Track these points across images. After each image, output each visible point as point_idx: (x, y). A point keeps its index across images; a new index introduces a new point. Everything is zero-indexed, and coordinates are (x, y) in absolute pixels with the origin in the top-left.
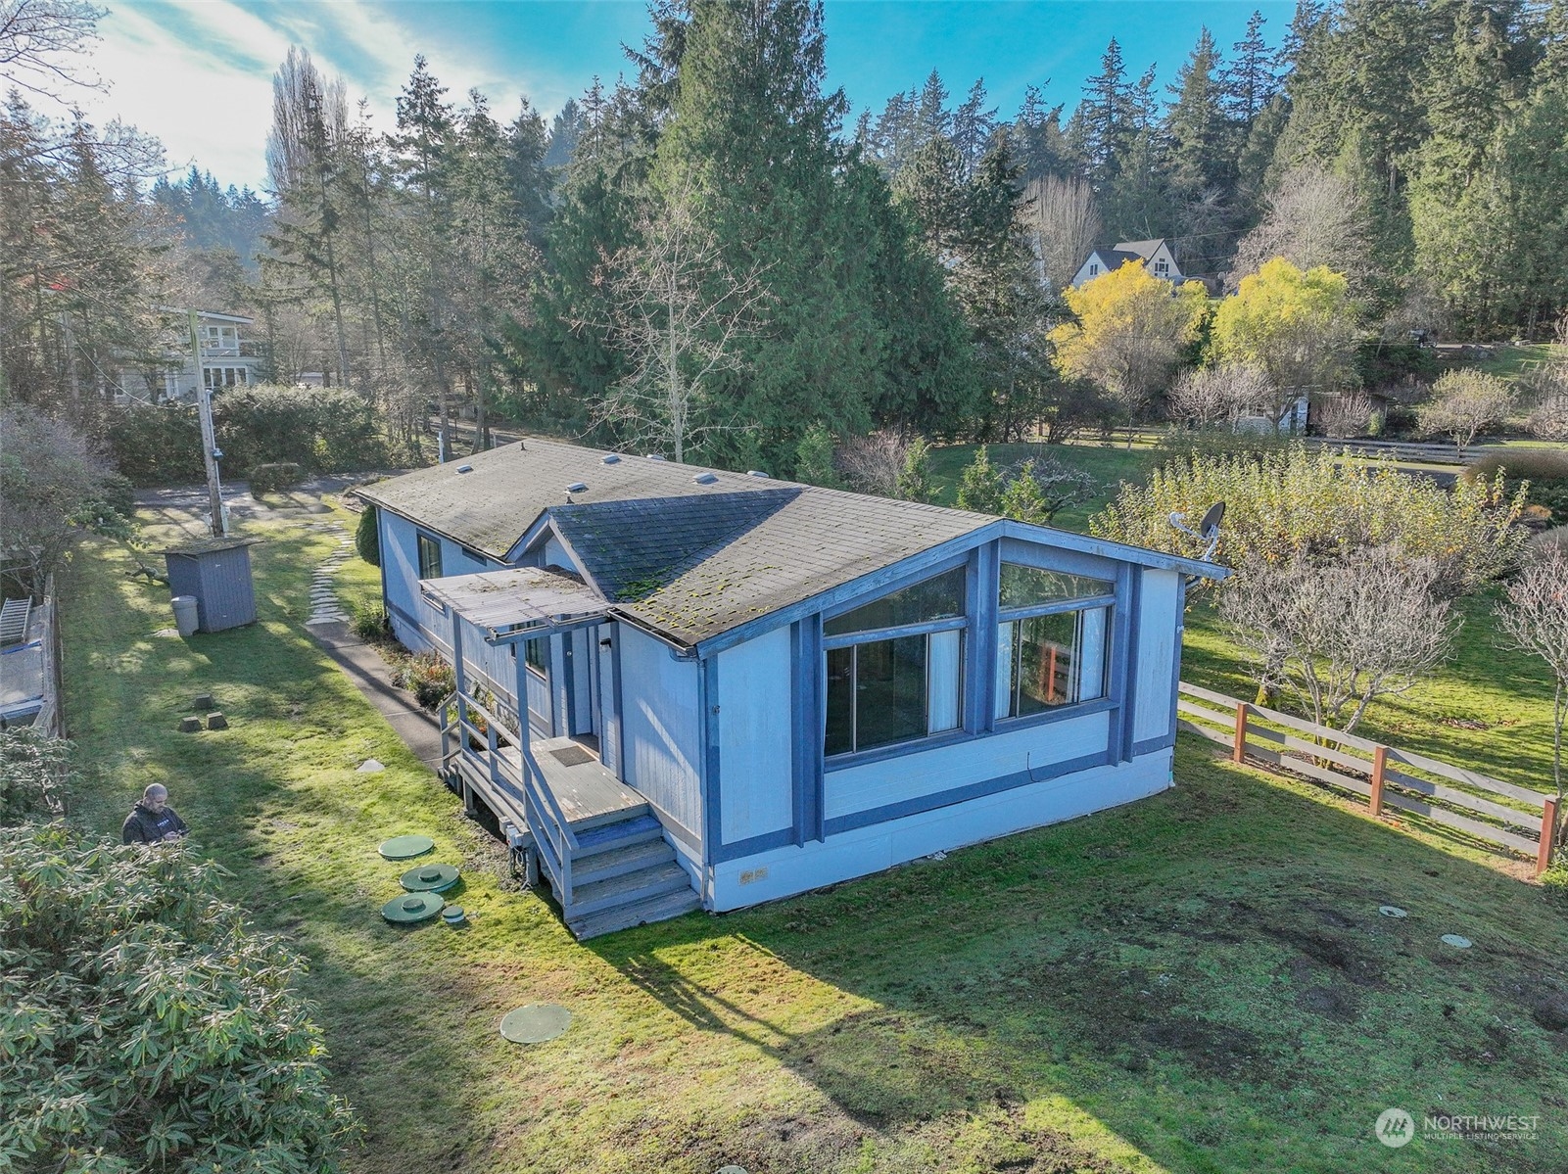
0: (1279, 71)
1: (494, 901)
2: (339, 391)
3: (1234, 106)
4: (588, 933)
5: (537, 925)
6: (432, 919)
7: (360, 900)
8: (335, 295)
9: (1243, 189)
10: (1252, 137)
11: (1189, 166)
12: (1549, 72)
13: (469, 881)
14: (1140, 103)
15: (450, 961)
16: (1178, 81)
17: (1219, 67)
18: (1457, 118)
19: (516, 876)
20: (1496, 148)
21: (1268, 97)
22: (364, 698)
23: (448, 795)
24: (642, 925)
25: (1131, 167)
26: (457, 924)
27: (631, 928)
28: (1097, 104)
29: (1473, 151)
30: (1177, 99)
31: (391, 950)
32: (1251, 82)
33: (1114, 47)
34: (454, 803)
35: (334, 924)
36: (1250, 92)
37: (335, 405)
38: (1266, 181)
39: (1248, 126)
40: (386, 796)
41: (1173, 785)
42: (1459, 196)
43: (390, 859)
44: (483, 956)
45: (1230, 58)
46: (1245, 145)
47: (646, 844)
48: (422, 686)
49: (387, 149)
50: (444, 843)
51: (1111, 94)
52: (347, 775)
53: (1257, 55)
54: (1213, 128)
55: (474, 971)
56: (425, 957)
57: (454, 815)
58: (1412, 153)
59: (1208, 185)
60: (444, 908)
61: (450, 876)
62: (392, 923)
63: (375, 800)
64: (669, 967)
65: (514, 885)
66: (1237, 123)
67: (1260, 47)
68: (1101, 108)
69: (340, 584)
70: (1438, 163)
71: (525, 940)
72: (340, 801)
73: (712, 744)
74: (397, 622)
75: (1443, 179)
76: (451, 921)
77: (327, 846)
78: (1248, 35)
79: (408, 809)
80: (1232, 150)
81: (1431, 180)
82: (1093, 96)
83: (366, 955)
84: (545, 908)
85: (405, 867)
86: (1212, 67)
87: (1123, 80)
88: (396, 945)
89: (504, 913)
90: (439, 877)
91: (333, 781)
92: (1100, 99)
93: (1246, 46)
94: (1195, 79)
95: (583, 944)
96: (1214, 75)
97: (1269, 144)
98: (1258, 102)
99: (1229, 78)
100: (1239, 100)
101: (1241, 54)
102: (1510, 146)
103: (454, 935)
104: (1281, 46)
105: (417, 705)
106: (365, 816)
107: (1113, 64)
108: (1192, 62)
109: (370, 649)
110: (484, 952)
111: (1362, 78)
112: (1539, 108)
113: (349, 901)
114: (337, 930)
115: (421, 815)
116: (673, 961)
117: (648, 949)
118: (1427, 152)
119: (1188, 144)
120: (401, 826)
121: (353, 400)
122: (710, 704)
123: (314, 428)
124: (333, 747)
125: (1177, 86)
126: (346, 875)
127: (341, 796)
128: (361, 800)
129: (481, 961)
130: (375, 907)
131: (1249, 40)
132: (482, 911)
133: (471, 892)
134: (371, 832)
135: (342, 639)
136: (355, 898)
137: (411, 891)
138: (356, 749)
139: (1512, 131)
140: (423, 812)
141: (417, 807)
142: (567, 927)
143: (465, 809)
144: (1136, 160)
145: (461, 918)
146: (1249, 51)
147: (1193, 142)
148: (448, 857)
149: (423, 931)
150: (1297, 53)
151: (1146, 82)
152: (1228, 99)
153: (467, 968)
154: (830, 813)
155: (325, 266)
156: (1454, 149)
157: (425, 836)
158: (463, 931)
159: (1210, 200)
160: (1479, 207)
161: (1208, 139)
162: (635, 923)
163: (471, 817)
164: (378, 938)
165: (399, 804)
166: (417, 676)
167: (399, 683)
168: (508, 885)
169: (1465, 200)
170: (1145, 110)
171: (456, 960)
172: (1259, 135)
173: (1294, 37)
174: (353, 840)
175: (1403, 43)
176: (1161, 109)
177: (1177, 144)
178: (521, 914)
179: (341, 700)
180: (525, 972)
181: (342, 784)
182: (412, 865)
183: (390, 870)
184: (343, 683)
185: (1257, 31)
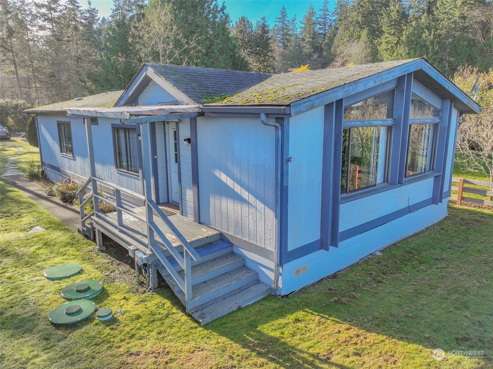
0: (333, 18)
1: (130, 302)
2: (18, 101)
3: (320, 29)
4: (208, 319)
5: (167, 316)
6: (88, 320)
7: (31, 310)
8: (15, 64)
9: (325, 54)
10: (326, 38)
11: (308, 46)
12: (413, 19)
13: (110, 290)
14: (292, 27)
15: (109, 352)
16: (303, 20)
17: (316, 16)
18: (391, 29)
19: (141, 284)
20: (404, 38)
21: (330, 26)
22: (32, 201)
23: (85, 241)
24: (240, 309)
25: (291, 45)
26: (109, 321)
27: (233, 312)
28: (279, 26)
29: (397, 39)
30: (303, 26)
31: (58, 349)
32: (325, 21)
33: (284, 8)
34: (90, 245)
35: (11, 332)
36: (325, 24)
37: (17, 105)
38: (332, 51)
39: (325, 35)
40: (46, 244)
41: (447, 215)
42: (393, 52)
43: (52, 279)
44: (134, 346)
45: (319, 13)
46: (324, 40)
47: (226, 256)
48: (63, 193)
49: (34, 8)
50: (88, 267)
51: (283, 23)
52: (22, 235)
53: (326, 13)
54: (314, 35)
55: (130, 360)
56: (87, 351)
57: (91, 251)
58: (379, 39)
59: (314, 52)
60: (96, 310)
61: (96, 287)
62: (57, 326)
63: (40, 246)
64: (277, 339)
65: (141, 290)
66: (321, 34)
67: (327, 10)
68: (280, 27)
69: (19, 162)
70: (387, 43)
71: (162, 329)
72: (17, 248)
73: (285, 184)
74: (48, 171)
75: (389, 47)
76: (103, 319)
77: (7, 275)
78: (324, 7)
79: (62, 250)
80: (320, 42)
81: (385, 47)
82: (278, 24)
83: (37, 356)
84: (168, 303)
85: (64, 284)
86: (313, 16)
87: (287, 19)
88: (62, 344)
89: (139, 309)
90: (89, 289)
91: (13, 238)
92: (280, 25)
93: (323, 10)
94: (308, 20)
95: (206, 327)
96: (314, 19)
97: (332, 40)
98: (327, 28)
99: (319, 20)
100: (322, 27)
101: (322, 12)
102: (408, 38)
103: (107, 330)
104: (333, 11)
105: (61, 203)
106: (34, 256)
107: (284, 14)
108: (307, 14)
109: (34, 183)
110: (134, 342)
111: (360, 19)
112: (414, 27)
113: (23, 311)
114: (12, 336)
115: (71, 252)
116: (277, 334)
117: (253, 326)
118: (383, 39)
119: (307, 40)
120: (58, 259)
121: (24, 104)
122: (285, 156)
123: (7, 114)
124: (14, 223)
125: (303, 22)
126: (21, 293)
127: (18, 246)
128: (31, 246)
129: (134, 350)
130: (43, 314)
131: (324, 8)
132: (123, 309)
133: (113, 297)
134: (39, 264)
135: (20, 180)
136: (28, 309)
137: (70, 300)
138: (28, 222)
139: (408, 33)
140: (71, 251)
141: (67, 248)
142: (189, 315)
143: (98, 247)
144: (293, 43)
145: (111, 316)
146: (324, 12)
147: (308, 39)
148: (93, 275)
149: (83, 330)
150: (338, 13)
151: (293, 20)
152: (318, 26)
153: (124, 358)
154: (342, 227)
155: (9, 50)
156: (391, 38)
157: (74, 264)
158: (114, 326)
159: (315, 56)
160: (399, 56)
161: (313, 38)
162: (235, 308)
163: (102, 251)
164: (46, 339)
165: (56, 247)
166: (61, 189)
167: (51, 194)
168: (137, 290)
169: (395, 53)
170: (293, 29)
171: (114, 351)
172: (328, 37)
173: (337, 8)
174: (25, 270)
175: (371, 9)
176: (298, 29)
177: (304, 40)
178: (153, 309)
179: (19, 203)
180: (171, 356)
181: (19, 239)
182: (69, 282)
183: (53, 286)
184: (19, 196)
185: (326, 6)
